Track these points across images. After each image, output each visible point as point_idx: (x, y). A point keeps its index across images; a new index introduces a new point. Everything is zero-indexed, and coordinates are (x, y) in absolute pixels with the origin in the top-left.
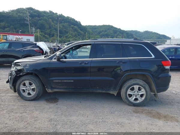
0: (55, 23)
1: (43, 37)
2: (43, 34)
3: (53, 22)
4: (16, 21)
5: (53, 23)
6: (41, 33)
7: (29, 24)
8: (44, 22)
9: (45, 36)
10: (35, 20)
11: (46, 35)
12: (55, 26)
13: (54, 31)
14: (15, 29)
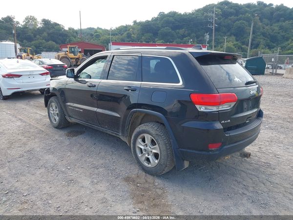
0: (264, 24)
1: (239, 49)
2: (239, 44)
3: (261, 22)
4: (201, 25)
5: (260, 24)
6: (235, 43)
7: (214, 29)
8: (243, 23)
9: (242, 48)
10: (230, 21)
11: (243, 46)
12: (264, 28)
13: (260, 38)
14: (198, 38)
